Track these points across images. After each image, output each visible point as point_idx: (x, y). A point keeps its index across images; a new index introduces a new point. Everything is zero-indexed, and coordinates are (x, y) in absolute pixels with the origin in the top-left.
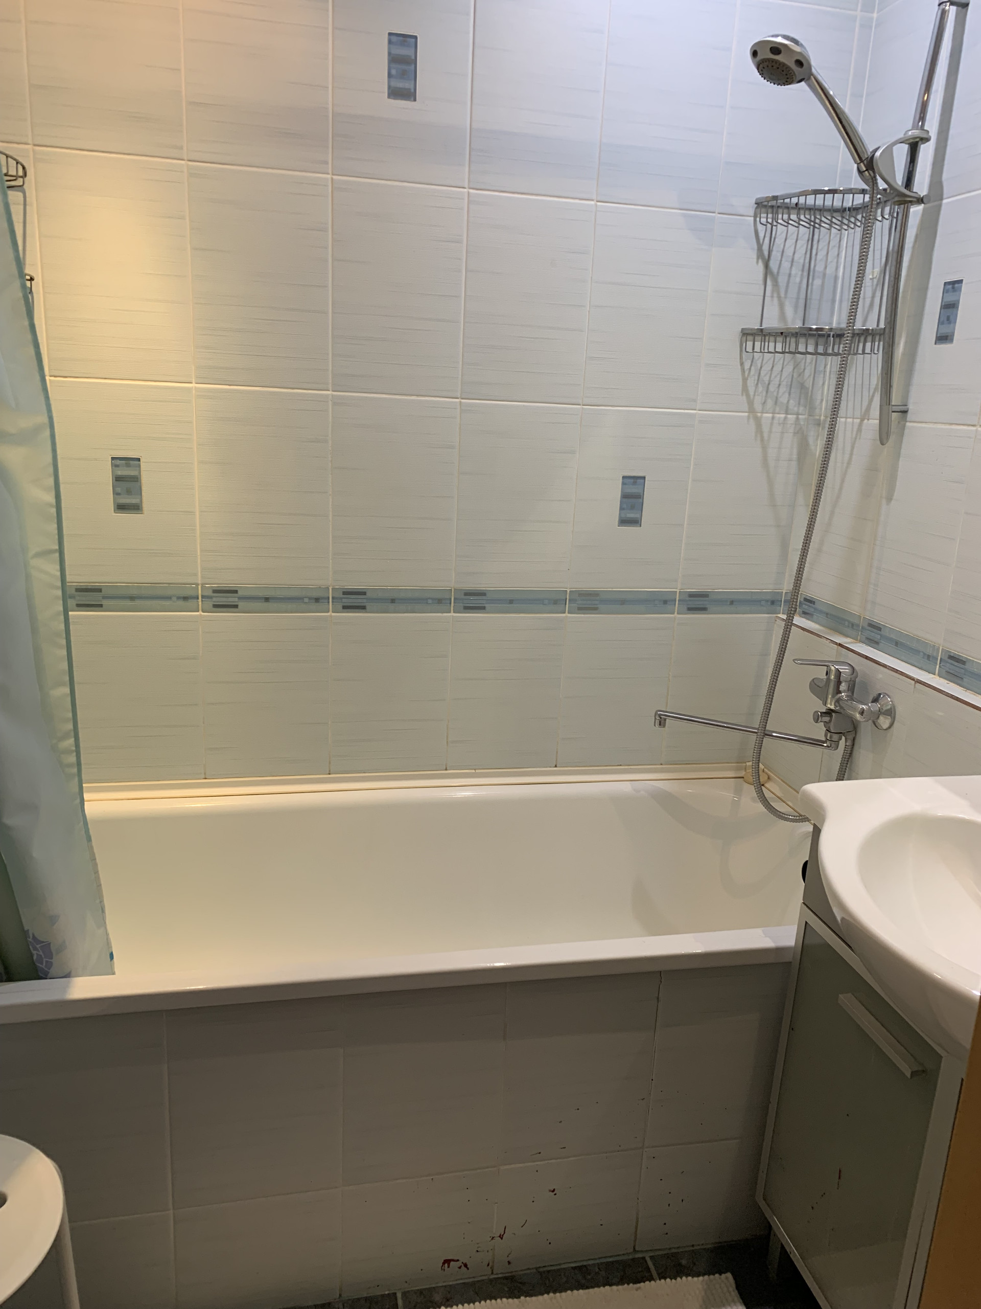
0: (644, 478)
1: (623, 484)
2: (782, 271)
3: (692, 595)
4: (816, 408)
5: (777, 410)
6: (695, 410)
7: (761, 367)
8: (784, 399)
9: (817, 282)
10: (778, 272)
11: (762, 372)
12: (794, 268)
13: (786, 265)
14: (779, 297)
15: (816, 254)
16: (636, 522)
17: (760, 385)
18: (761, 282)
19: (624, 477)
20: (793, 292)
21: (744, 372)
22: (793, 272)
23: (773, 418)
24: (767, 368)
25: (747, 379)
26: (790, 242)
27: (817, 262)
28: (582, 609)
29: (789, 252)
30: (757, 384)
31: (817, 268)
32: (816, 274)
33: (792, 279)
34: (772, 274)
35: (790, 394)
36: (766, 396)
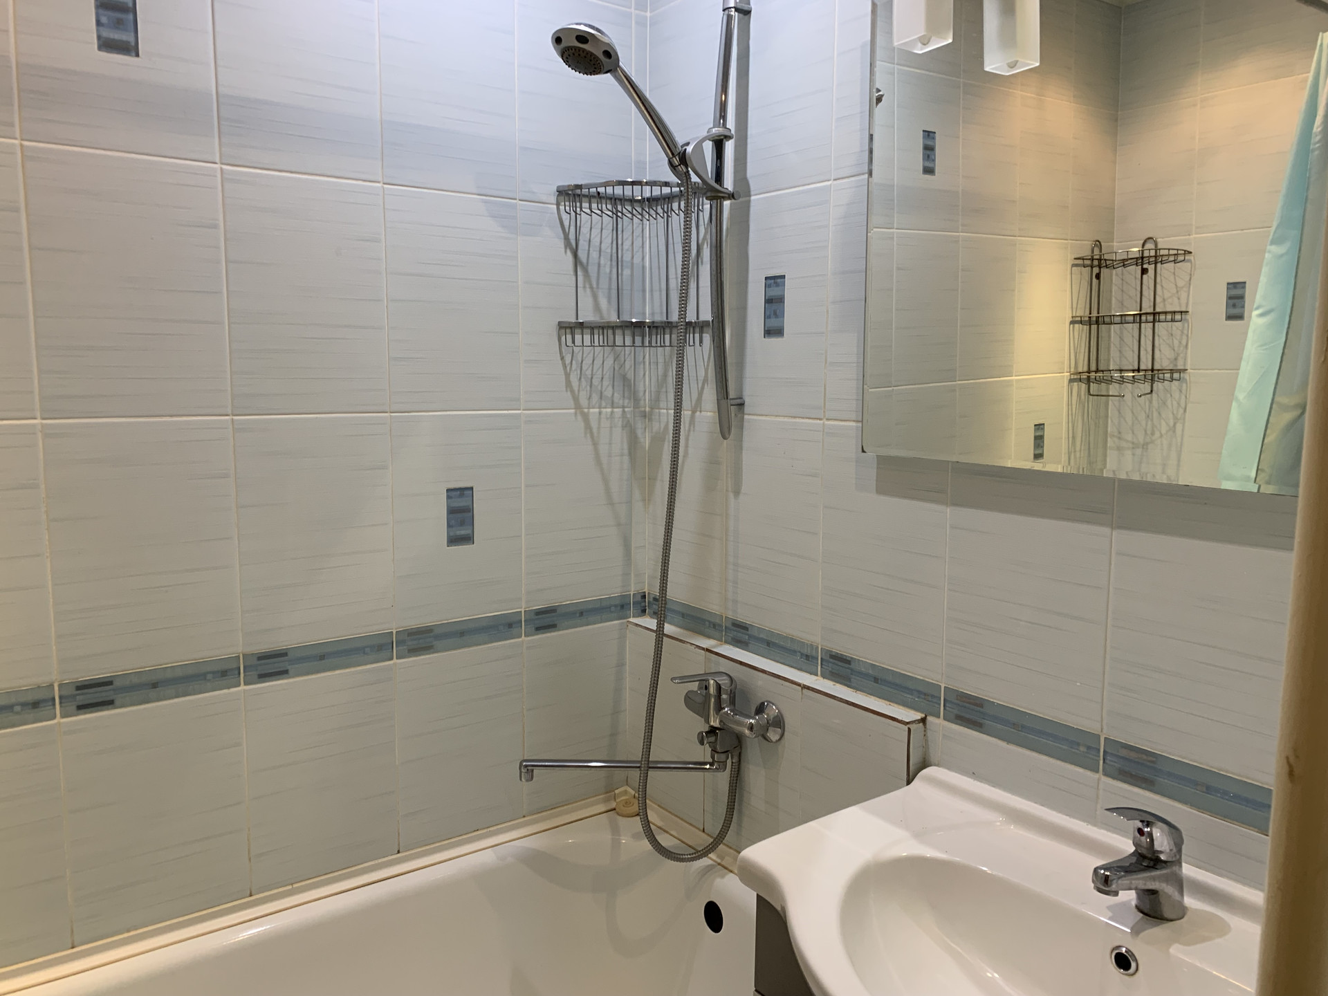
0: (472, 489)
1: (448, 497)
2: (590, 261)
3: (539, 613)
4: (640, 400)
5: (604, 404)
6: (519, 410)
7: (582, 362)
8: (608, 393)
9: (627, 272)
10: (588, 263)
11: (583, 365)
12: (602, 258)
13: (594, 255)
14: (591, 288)
15: (622, 244)
16: (468, 539)
17: (583, 379)
18: (572, 272)
19: (448, 490)
20: (604, 283)
21: (566, 367)
22: (602, 262)
23: (600, 413)
24: (588, 361)
25: (570, 375)
26: (595, 232)
27: (624, 252)
28: (414, 651)
29: (596, 241)
30: (580, 378)
31: (624, 258)
32: (624, 264)
33: (602, 268)
34: (581, 264)
35: (613, 388)
36: (591, 391)
